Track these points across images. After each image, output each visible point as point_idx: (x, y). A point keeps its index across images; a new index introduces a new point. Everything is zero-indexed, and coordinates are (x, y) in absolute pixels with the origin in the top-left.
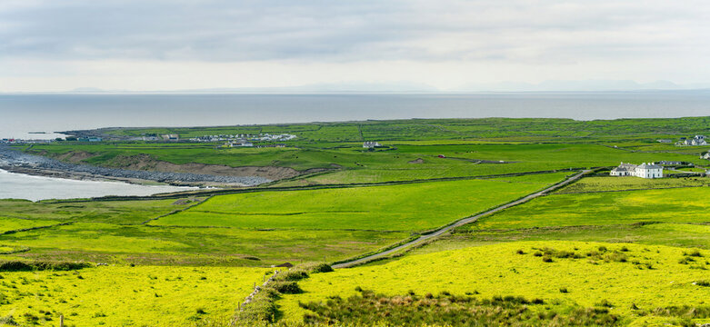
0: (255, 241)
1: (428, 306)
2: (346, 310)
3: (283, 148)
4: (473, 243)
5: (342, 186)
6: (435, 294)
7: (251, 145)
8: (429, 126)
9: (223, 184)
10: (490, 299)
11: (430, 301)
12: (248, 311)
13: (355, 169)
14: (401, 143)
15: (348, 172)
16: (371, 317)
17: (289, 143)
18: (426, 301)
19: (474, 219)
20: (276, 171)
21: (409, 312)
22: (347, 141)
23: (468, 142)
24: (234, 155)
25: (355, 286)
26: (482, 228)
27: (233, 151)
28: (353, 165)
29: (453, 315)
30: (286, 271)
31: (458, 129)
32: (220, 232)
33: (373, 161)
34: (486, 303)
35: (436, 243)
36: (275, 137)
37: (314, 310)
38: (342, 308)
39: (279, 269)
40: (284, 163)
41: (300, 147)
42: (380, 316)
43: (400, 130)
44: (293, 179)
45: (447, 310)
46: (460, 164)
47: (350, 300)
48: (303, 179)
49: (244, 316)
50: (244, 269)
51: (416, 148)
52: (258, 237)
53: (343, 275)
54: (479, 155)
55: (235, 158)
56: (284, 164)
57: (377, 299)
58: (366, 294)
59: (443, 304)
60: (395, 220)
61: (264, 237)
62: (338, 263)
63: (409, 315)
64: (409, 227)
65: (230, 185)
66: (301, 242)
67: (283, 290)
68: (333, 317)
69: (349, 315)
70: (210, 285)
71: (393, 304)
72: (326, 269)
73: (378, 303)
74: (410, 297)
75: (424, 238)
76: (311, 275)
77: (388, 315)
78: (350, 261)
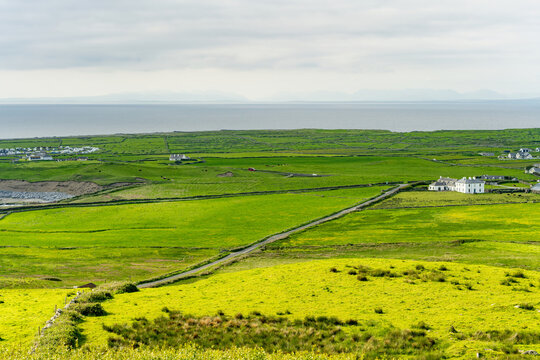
0: (56, 260)
1: (238, 327)
2: (152, 333)
3: (85, 161)
4: (284, 260)
5: (148, 201)
6: (245, 314)
7: (51, 158)
8: (239, 137)
9: (22, 201)
10: (303, 319)
11: (239, 321)
12: (49, 336)
13: (161, 183)
14: (209, 155)
15: (154, 186)
16: (179, 338)
17: (91, 157)
18: (236, 321)
19: (286, 235)
20: (78, 185)
21: (219, 333)
22: (153, 153)
23: (279, 155)
24: (32, 169)
25: (161, 307)
26: (294, 245)
27: (31, 165)
28: (159, 179)
29: (264, 336)
30: (89, 292)
31: (268, 141)
32: (18, 251)
33: (180, 175)
34: (298, 323)
35: (247, 260)
36: (76, 150)
37: (119, 334)
38: (148, 330)
39: (81, 290)
40: (86, 177)
41: (103, 160)
42: (188, 338)
43: (209, 142)
44: (96, 194)
45: (257, 331)
46: (271, 177)
47: (156, 322)
48: (106, 194)
49: (44, 341)
50: (44, 291)
51: (224, 161)
52: (59, 256)
53: (148, 295)
54: (290, 168)
55: (32, 173)
56: (86, 179)
57: (184, 320)
58: (173, 315)
59: (253, 325)
60: (203, 236)
61: (66, 257)
62: (144, 282)
63: (219, 337)
64: (218, 244)
65: (28, 201)
66: (106, 261)
67: (86, 312)
68: (138, 340)
69: (155, 338)
70: (9, 309)
71: (201, 325)
72: (132, 289)
73: (186, 325)
74: (219, 318)
75: (234, 255)
76: (115, 296)
77: (196, 337)
78: (157, 280)
